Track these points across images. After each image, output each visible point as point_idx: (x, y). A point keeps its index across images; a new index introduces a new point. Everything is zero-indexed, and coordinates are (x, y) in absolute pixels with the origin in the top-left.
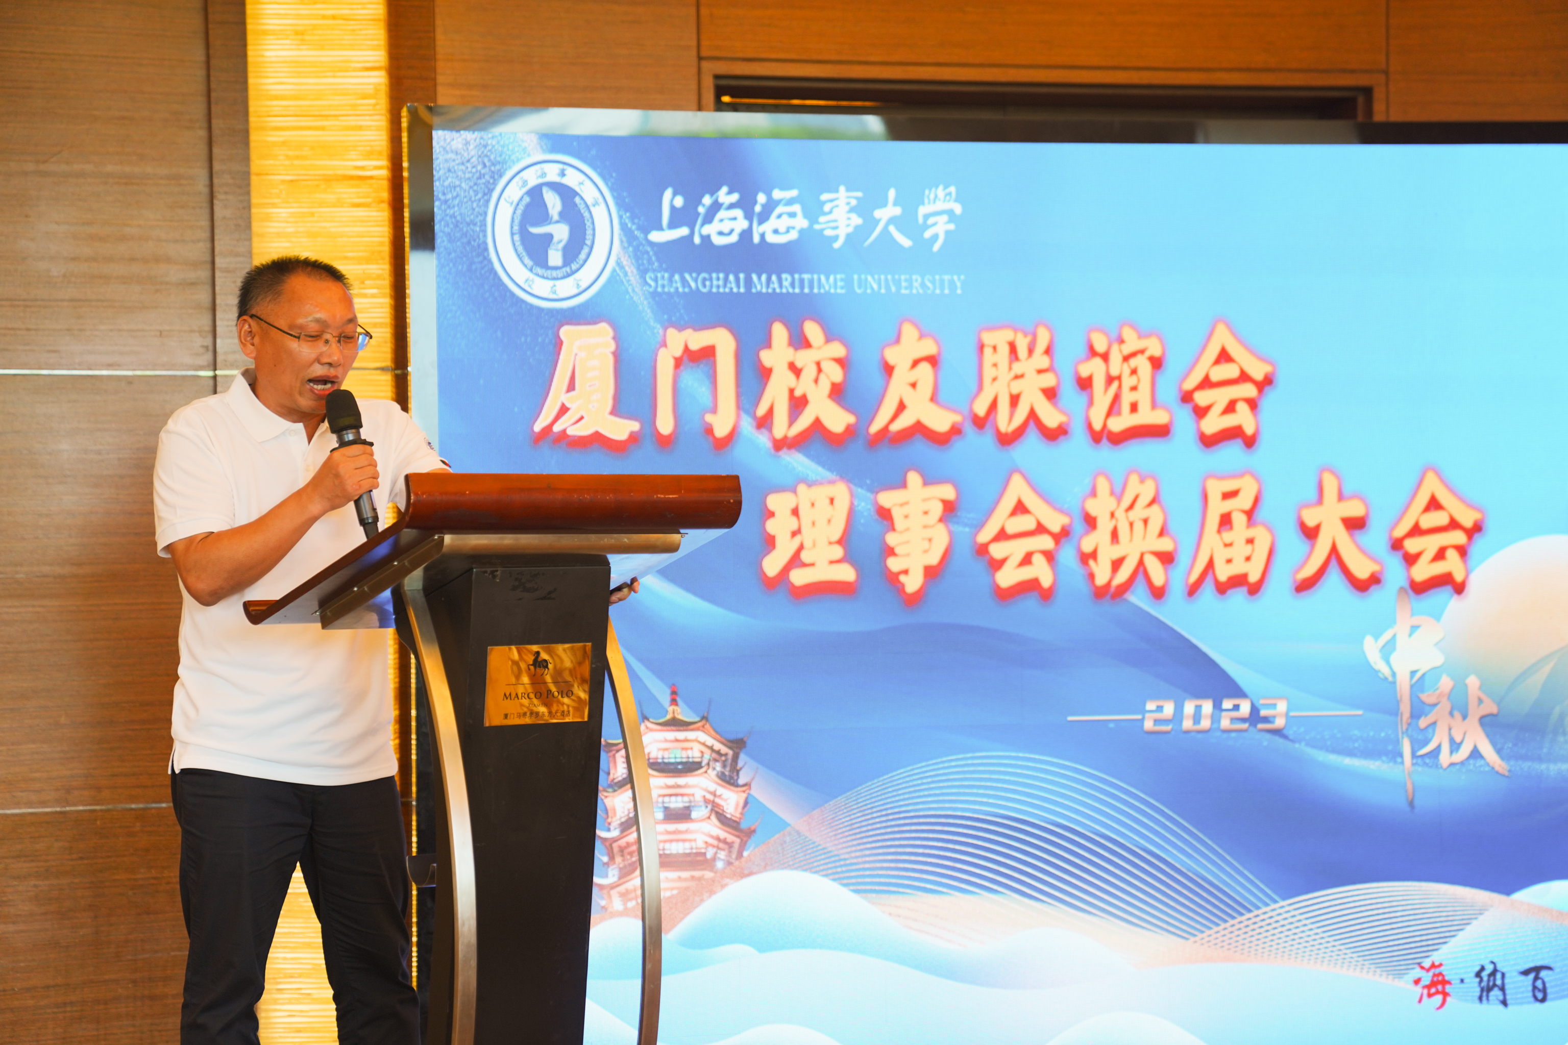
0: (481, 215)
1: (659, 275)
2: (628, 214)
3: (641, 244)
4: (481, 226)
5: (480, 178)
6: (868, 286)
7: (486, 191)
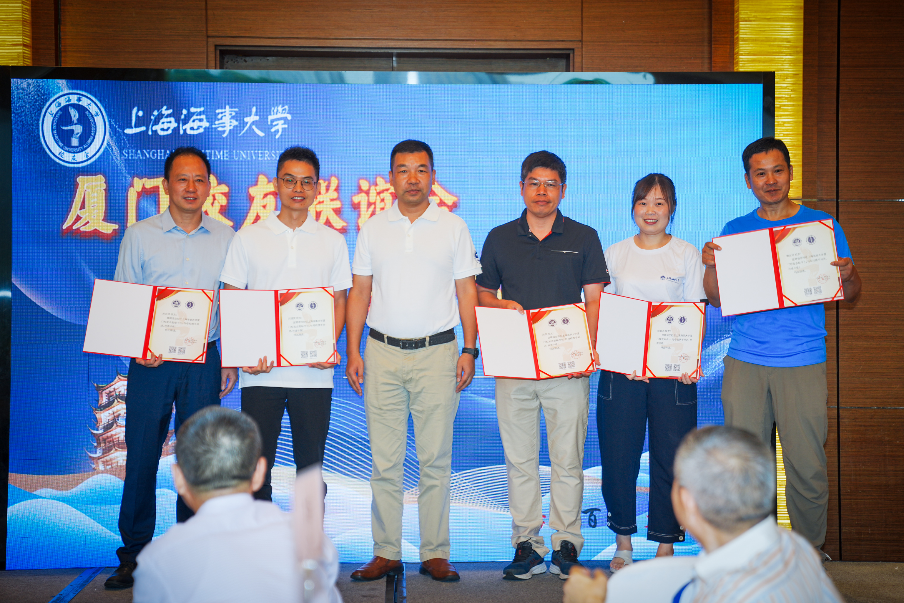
0: (36, 120)
1: (130, 151)
2: (114, 120)
3: (121, 135)
4: (36, 126)
5: (35, 102)
6: (241, 156)
7: (39, 108)
